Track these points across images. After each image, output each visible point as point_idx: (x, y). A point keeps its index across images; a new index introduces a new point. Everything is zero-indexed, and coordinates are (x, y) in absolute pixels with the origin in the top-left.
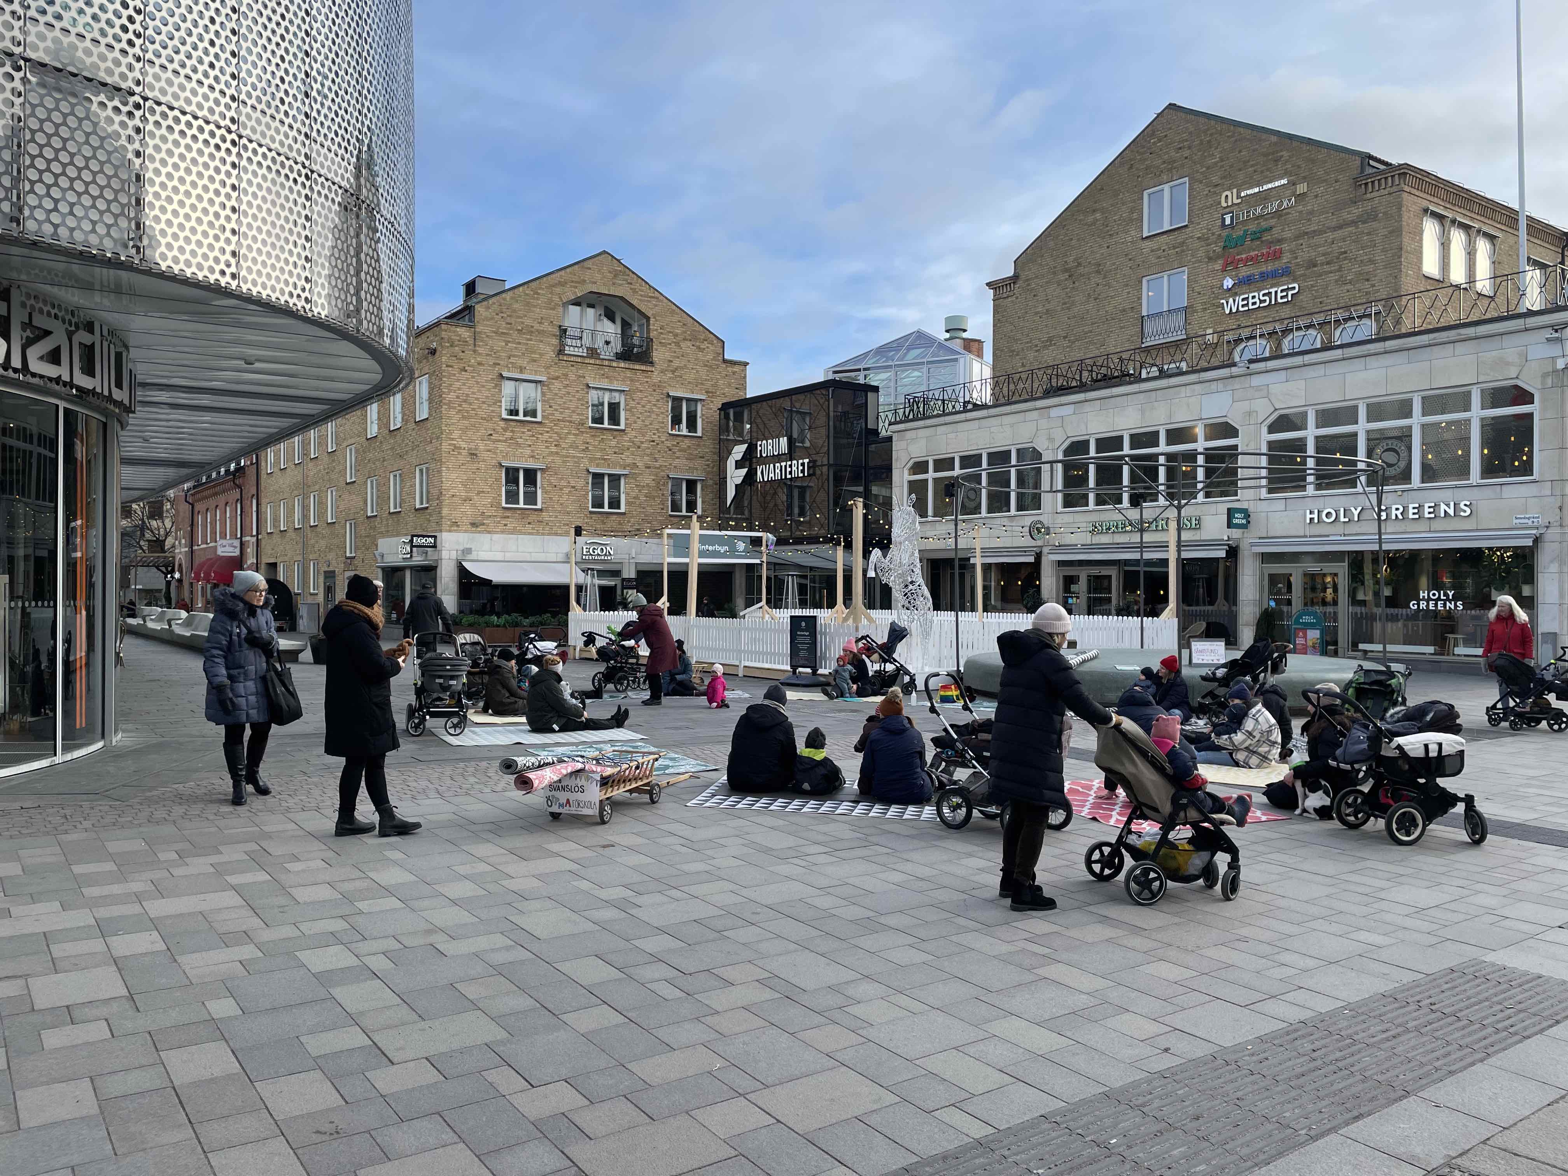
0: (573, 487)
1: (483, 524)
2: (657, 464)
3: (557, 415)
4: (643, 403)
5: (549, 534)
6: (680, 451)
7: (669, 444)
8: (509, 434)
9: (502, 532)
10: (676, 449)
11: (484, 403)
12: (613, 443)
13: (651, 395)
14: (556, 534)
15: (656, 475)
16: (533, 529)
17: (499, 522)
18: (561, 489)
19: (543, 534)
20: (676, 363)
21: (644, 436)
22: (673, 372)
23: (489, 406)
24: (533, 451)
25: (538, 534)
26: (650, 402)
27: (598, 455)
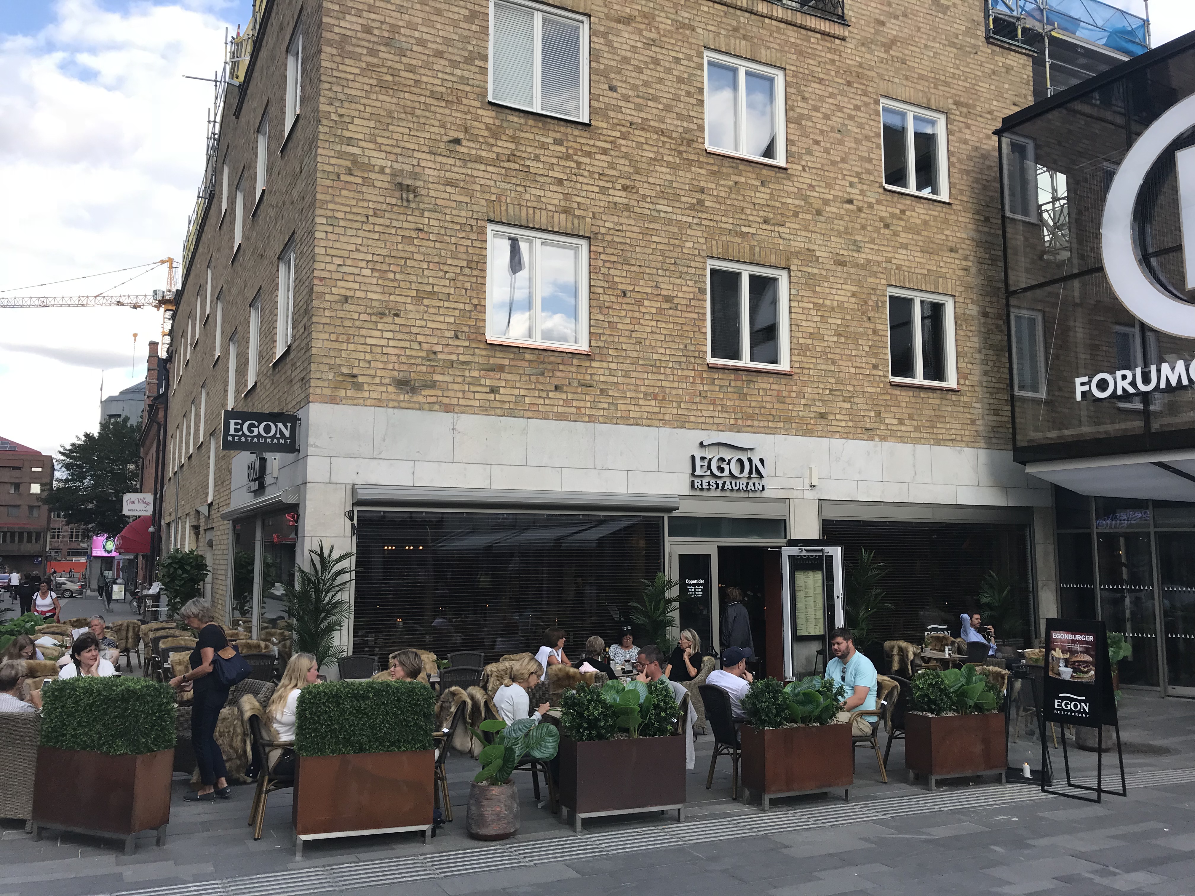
0: (668, 299)
1: (433, 385)
2: (861, 258)
3: (629, 113)
4: (825, 108)
5: (609, 420)
6: (907, 229)
7: (883, 211)
8: (504, 146)
9: (485, 410)
10: (898, 225)
11: (439, 54)
12: (762, 196)
13: (843, 93)
14: (626, 420)
15: (858, 283)
16: (567, 403)
17: (475, 382)
18: (639, 303)
19: (593, 419)
20: (892, 29)
21: (829, 186)
22: (888, 46)
23: (454, 64)
24: (566, 196)
25: (579, 417)
26: (840, 109)
27: (728, 223)
